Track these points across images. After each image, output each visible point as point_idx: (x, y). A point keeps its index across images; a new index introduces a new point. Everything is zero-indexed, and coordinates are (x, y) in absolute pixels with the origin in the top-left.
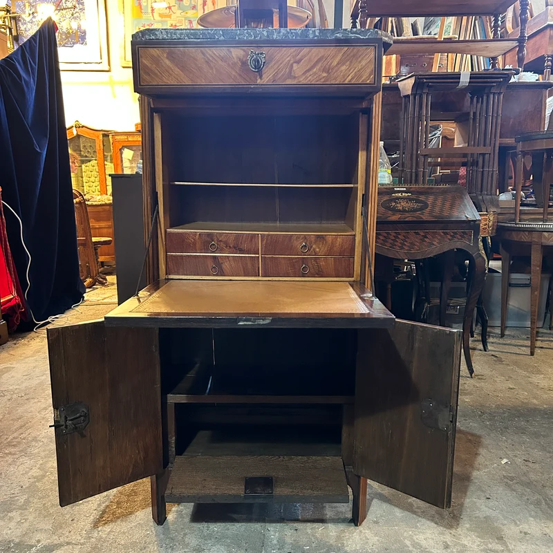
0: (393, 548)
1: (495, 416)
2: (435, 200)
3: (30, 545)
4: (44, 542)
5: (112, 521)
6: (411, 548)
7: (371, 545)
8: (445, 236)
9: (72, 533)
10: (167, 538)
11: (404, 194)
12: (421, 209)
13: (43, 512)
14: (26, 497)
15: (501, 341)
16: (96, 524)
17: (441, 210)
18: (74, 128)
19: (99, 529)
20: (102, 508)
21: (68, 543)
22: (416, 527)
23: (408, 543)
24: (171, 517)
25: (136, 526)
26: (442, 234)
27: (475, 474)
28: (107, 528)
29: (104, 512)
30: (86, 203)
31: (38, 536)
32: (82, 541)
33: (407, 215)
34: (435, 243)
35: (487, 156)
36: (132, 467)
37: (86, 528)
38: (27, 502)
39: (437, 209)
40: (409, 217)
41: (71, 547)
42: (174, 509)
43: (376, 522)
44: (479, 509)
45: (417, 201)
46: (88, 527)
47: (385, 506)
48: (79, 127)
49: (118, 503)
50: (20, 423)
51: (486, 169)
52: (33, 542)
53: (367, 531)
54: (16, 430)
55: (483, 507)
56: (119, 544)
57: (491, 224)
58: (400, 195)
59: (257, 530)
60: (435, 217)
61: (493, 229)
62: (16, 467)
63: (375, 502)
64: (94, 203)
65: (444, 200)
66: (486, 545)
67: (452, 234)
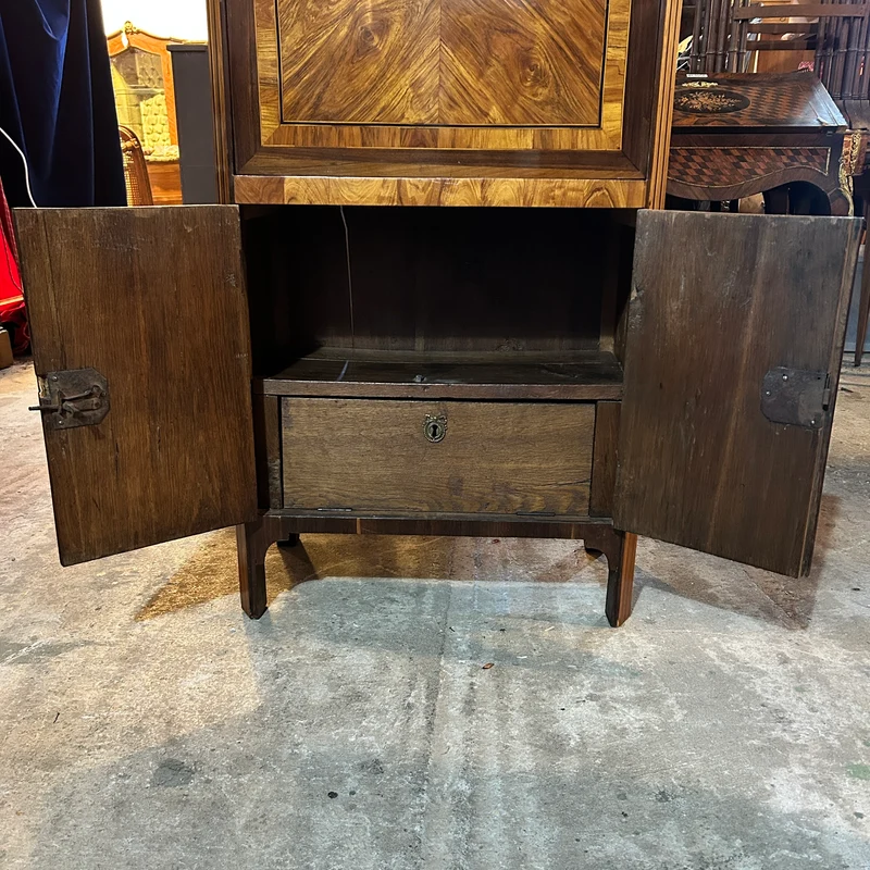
0: (685, 661)
1: (856, 473)
2: (762, 93)
3: (18, 645)
4: (43, 641)
5: (168, 610)
6: (717, 662)
7: (642, 655)
8: (777, 159)
9: (96, 628)
10: (267, 638)
11: (703, 84)
12: (735, 109)
13: (47, 596)
14: (19, 574)
15: (855, 371)
16: (139, 616)
17: (774, 112)
18: (124, 34)
19: (145, 623)
20: (152, 592)
21: (87, 643)
22: (726, 630)
23: (712, 654)
24: (274, 607)
25: (211, 620)
26: (773, 154)
27: (830, 553)
28: (159, 622)
29: (155, 598)
30: (146, 157)
31: (34, 631)
32: (113, 639)
33: (710, 117)
34: (758, 171)
35: (857, 23)
36: (197, 504)
37: (122, 620)
38: (20, 582)
39: (765, 109)
40: (713, 122)
41: (91, 648)
42: (280, 595)
43: (651, 622)
44: (841, 606)
45: (729, 95)
46: (125, 620)
47: (665, 597)
48: (132, 33)
49: (182, 586)
50: (20, 471)
51: (853, 48)
52: (25, 639)
53: (633, 635)
54: (12, 482)
55: (848, 603)
56: (180, 646)
57: (855, 152)
58: (696, 85)
59: (431, 628)
60: (761, 121)
61: (858, 162)
62: (7, 532)
63: (647, 591)
64: (159, 159)
65: (778, 95)
66: (860, 659)
67: (791, 154)
